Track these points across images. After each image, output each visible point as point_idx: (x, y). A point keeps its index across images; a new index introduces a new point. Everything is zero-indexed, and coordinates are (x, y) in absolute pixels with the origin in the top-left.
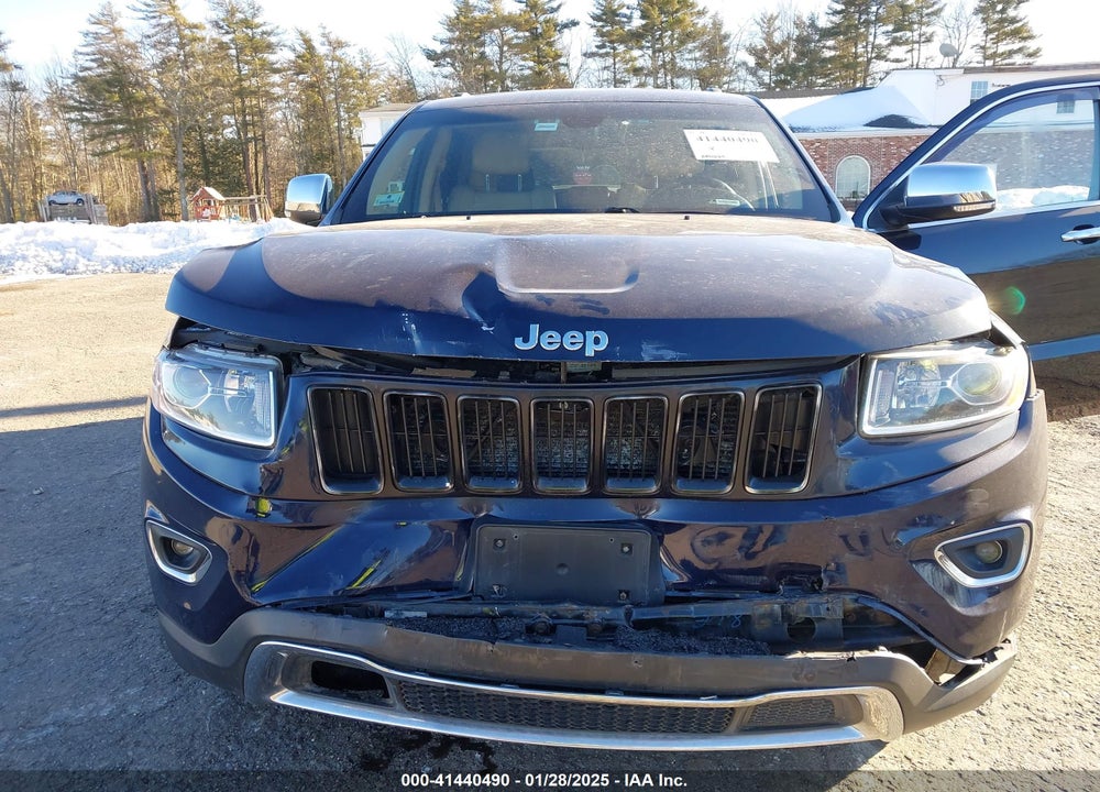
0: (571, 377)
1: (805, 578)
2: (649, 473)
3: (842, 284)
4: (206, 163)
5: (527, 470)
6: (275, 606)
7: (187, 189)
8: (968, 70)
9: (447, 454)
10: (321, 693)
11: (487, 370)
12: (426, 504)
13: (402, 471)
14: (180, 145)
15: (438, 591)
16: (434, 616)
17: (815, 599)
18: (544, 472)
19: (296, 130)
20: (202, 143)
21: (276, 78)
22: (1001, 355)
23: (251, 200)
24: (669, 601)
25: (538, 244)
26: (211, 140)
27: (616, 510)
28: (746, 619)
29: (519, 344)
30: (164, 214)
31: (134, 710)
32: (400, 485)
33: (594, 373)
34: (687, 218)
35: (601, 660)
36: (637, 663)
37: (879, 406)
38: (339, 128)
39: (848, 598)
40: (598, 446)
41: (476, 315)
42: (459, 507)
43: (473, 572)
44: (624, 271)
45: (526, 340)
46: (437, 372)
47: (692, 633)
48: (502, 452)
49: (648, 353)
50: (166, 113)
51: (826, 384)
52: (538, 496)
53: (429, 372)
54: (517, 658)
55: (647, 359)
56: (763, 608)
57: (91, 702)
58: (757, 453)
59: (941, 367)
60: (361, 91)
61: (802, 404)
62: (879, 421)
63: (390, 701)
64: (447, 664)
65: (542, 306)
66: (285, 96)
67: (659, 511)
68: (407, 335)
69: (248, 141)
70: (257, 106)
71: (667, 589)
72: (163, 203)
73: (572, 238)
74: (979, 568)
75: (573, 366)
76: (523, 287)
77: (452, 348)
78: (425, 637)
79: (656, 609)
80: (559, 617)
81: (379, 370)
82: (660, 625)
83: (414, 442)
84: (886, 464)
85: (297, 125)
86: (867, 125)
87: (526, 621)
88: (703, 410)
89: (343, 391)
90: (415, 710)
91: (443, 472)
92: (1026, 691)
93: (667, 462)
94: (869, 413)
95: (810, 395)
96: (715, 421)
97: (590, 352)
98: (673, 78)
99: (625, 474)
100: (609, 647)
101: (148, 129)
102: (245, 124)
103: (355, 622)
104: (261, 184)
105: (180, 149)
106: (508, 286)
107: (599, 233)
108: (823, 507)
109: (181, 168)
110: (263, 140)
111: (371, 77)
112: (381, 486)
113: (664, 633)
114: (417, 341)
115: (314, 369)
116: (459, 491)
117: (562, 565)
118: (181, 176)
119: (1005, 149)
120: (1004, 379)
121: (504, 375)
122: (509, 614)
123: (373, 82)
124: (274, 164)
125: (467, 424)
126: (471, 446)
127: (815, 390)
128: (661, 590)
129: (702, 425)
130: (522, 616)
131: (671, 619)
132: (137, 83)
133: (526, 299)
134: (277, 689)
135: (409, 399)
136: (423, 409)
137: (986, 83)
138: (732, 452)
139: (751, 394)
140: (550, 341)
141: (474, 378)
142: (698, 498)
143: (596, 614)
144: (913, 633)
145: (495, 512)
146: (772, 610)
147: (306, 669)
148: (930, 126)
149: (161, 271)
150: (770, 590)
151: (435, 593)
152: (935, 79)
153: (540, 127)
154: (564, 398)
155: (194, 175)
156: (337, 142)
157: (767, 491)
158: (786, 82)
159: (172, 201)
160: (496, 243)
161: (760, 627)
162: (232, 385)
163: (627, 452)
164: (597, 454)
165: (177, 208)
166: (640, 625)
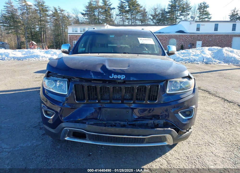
0: (119, 83)
1: (157, 117)
2: (131, 99)
3: (163, 68)
4: (32, 36)
5: (111, 99)
6: (67, 122)
7: (27, 41)
8: (196, 22)
9: (97, 96)
10: (74, 138)
11: (104, 81)
12: (93, 105)
13: (89, 99)
14: (26, 32)
15: (95, 119)
16: (95, 123)
17: (158, 120)
18: (113, 99)
19: (53, 29)
20: (31, 31)
21: (48, 18)
22: (190, 80)
23: (43, 45)
24: (134, 121)
25: (112, 59)
26: (33, 31)
27: (126, 106)
28: (147, 124)
29: (110, 77)
30: (22, 47)
31: (35, 144)
32: (89, 101)
33: (122, 82)
34: (138, 55)
35: (123, 130)
36: (129, 130)
37: (169, 88)
38: (62, 29)
39: (164, 120)
40: (123, 94)
41: (103, 72)
42: (99, 105)
43: (101, 116)
44: (127, 65)
45: (111, 76)
46: (96, 82)
47: (138, 126)
48: (106, 96)
49: (132, 79)
50: (23, 25)
51: (161, 85)
52: (113, 103)
53: (95, 82)
54: (109, 130)
55: (131, 80)
56: (150, 122)
57: (26, 143)
58: (149, 96)
59: (180, 82)
60: (67, 21)
61: (157, 88)
62: (169, 91)
63: (87, 139)
64: (98, 131)
65: (114, 71)
66: (50, 22)
67: (133, 106)
68: (91, 75)
69: (42, 31)
70: (44, 24)
71: (134, 119)
72: (22, 45)
73: (118, 58)
74: (186, 116)
75: (119, 81)
76: (110, 67)
77: (99, 78)
78: (94, 126)
79: (132, 122)
80: (116, 123)
81: (86, 81)
82: (133, 125)
83: (91, 94)
84: (171, 98)
85: (53, 28)
86: (176, 32)
87: (111, 124)
88: (140, 89)
89: (79, 85)
90: (91, 140)
91: (96, 99)
92: (197, 140)
93: (134, 97)
94: (168, 90)
95: (158, 86)
96: (142, 91)
97: (122, 79)
98: (135, 21)
99: (127, 100)
100: (125, 127)
101: (19, 28)
102: (41, 28)
103: (81, 124)
104: (45, 41)
105: (26, 33)
106: (108, 67)
107: (122, 58)
108: (160, 105)
109: (26, 37)
110: (45, 31)
111: (70, 18)
112: (86, 101)
113: (133, 126)
114: (93, 76)
115: (74, 81)
116: (99, 102)
117: (116, 115)
118: (26, 38)
119: (204, 38)
120: (191, 84)
121: (107, 82)
122: (108, 123)
123: (70, 19)
124: (47, 37)
125: (101, 91)
126: (101, 95)
127: (159, 85)
128: (133, 119)
129: (140, 91)
130: (110, 123)
131: (135, 124)
132: (17, 18)
133: (111, 69)
134: (66, 137)
135: (91, 86)
136: (93, 88)
137: (200, 24)
138: (145, 96)
139: (148, 86)
140: (115, 77)
141: (102, 83)
142: (139, 104)
143: (122, 123)
144: (175, 126)
145: (105, 106)
146: (152, 122)
147: (72, 133)
148: (189, 33)
149: (24, 60)
150: (151, 119)
151: (94, 120)
152: (190, 23)
153: (111, 36)
154: (117, 86)
155: (29, 38)
156: (62, 32)
157: (151, 102)
158: (159, 22)
159: (24, 44)
160: (105, 59)
161: (149, 125)
162: (58, 84)
163: (128, 96)
164: (123, 96)
165: (25, 46)
166: (129, 125)
